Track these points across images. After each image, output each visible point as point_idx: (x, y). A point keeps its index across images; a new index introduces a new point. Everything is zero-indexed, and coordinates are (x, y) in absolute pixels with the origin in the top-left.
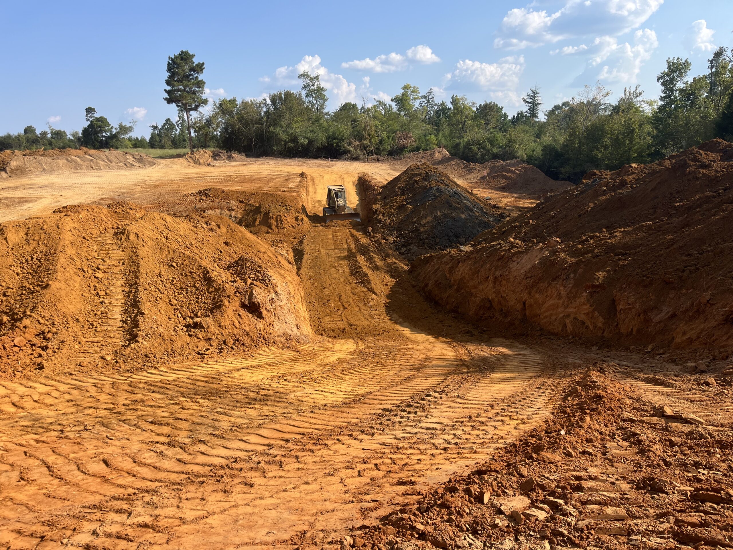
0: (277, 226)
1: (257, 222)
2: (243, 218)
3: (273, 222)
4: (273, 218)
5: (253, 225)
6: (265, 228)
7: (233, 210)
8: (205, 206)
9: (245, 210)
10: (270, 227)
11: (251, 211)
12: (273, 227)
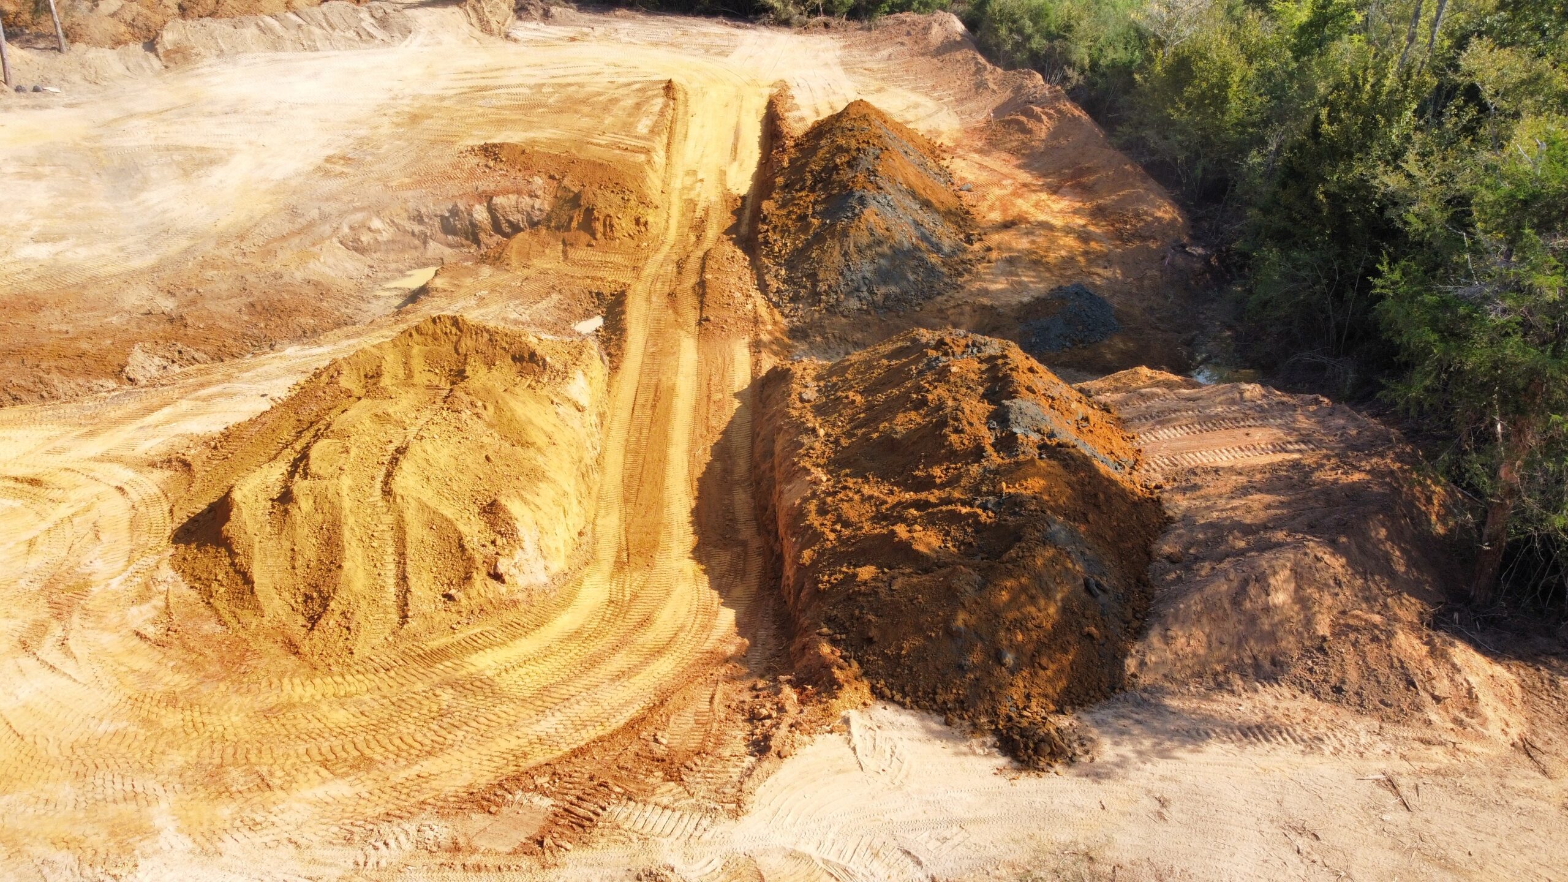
0: (604, 234)
1: (574, 224)
2: (552, 211)
3: (599, 227)
4: (598, 219)
5: (568, 228)
6: (585, 237)
7: (537, 197)
8: (492, 186)
9: (556, 197)
10: (593, 235)
11: (566, 201)
12: (599, 236)
